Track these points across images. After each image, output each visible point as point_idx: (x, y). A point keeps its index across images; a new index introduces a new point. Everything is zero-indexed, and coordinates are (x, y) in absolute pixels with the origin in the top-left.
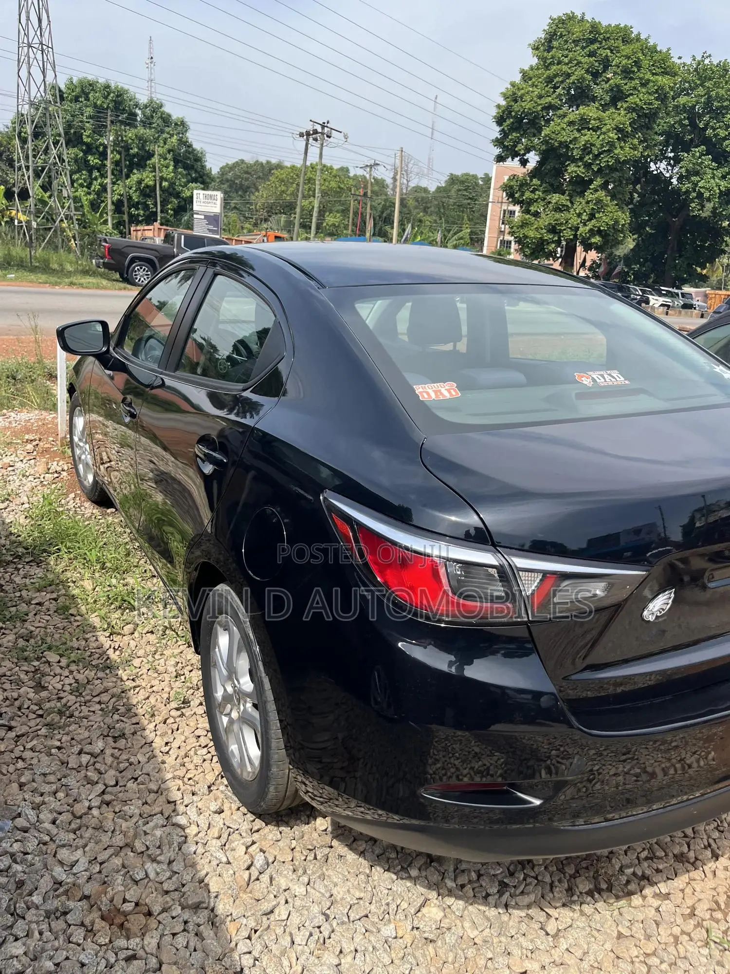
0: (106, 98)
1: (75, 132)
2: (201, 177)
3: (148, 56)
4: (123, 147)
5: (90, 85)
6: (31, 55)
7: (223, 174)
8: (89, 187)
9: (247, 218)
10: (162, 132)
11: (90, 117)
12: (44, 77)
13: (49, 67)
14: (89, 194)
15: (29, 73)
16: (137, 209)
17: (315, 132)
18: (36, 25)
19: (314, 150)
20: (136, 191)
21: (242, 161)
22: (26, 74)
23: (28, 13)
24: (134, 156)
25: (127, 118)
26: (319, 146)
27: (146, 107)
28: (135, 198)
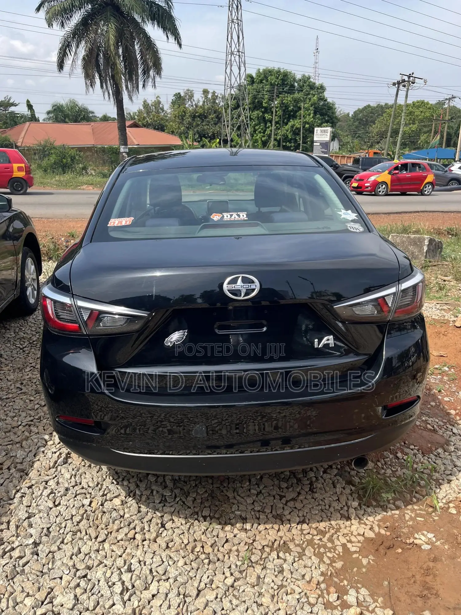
0: (277, 78)
1: (258, 102)
2: (332, 119)
3: (315, 48)
4: (284, 107)
5: (270, 72)
6: (233, 59)
7: (355, 116)
8: (264, 133)
9: (365, 142)
10: (309, 94)
11: (267, 91)
12: (240, 71)
13: (242, 65)
14: (264, 136)
15: (231, 70)
16: (290, 143)
17: (404, 81)
18: (236, 40)
19: (402, 93)
20: (291, 132)
21: (369, 106)
22: (229, 71)
23: (232, 34)
24: (291, 111)
25: (289, 90)
26: (406, 90)
27: (300, 80)
28: (290, 137)
